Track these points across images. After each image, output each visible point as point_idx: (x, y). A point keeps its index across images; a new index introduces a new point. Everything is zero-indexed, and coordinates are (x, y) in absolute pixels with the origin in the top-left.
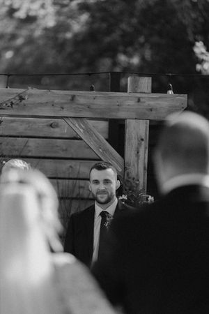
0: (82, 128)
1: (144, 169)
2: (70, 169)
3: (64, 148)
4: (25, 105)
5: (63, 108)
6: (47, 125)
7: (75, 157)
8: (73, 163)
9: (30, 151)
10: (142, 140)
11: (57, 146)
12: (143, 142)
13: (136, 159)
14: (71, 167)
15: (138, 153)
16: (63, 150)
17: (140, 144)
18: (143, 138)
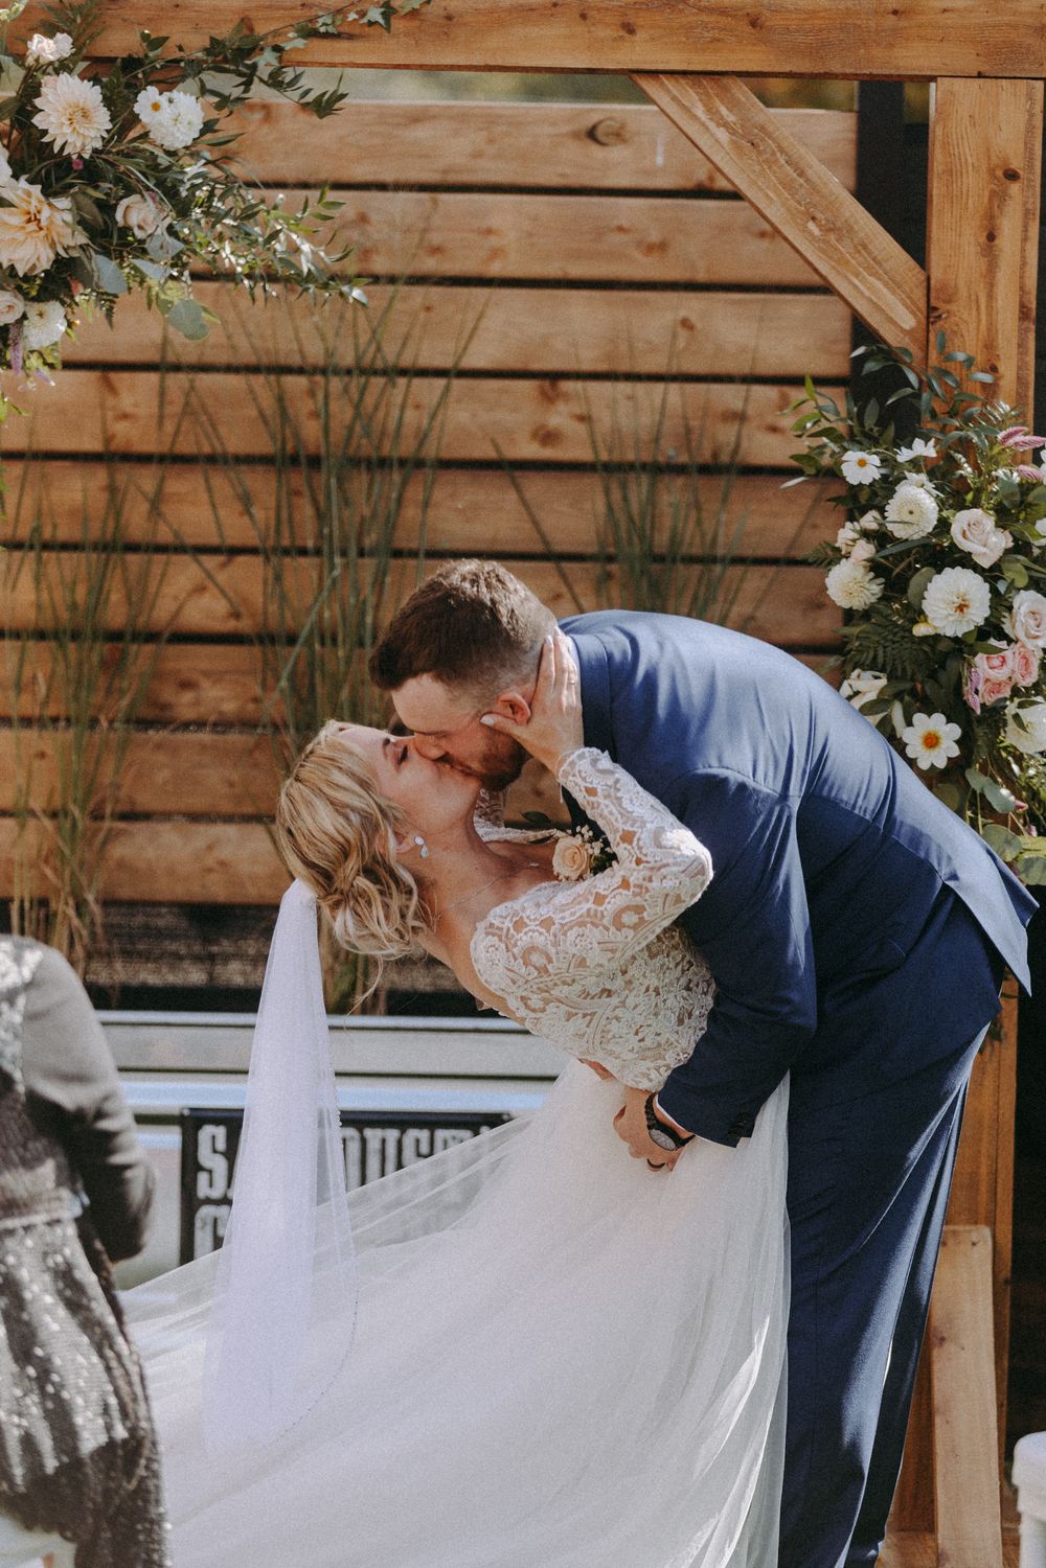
0: (725, 125)
1: (1024, 314)
2: (683, 333)
3: (655, 237)
4: (449, 18)
5: (630, 29)
6: (576, 135)
7: (702, 276)
8: (692, 305)
9: (495, 253)
10: (1012, 176)
11: (620, 229)
12: (1015, 188)
13: (983, 263)
14: (686, 324)
15: (991, 237)
16: (650, 249)
17: (998, 198)
18: (1016, 164)
